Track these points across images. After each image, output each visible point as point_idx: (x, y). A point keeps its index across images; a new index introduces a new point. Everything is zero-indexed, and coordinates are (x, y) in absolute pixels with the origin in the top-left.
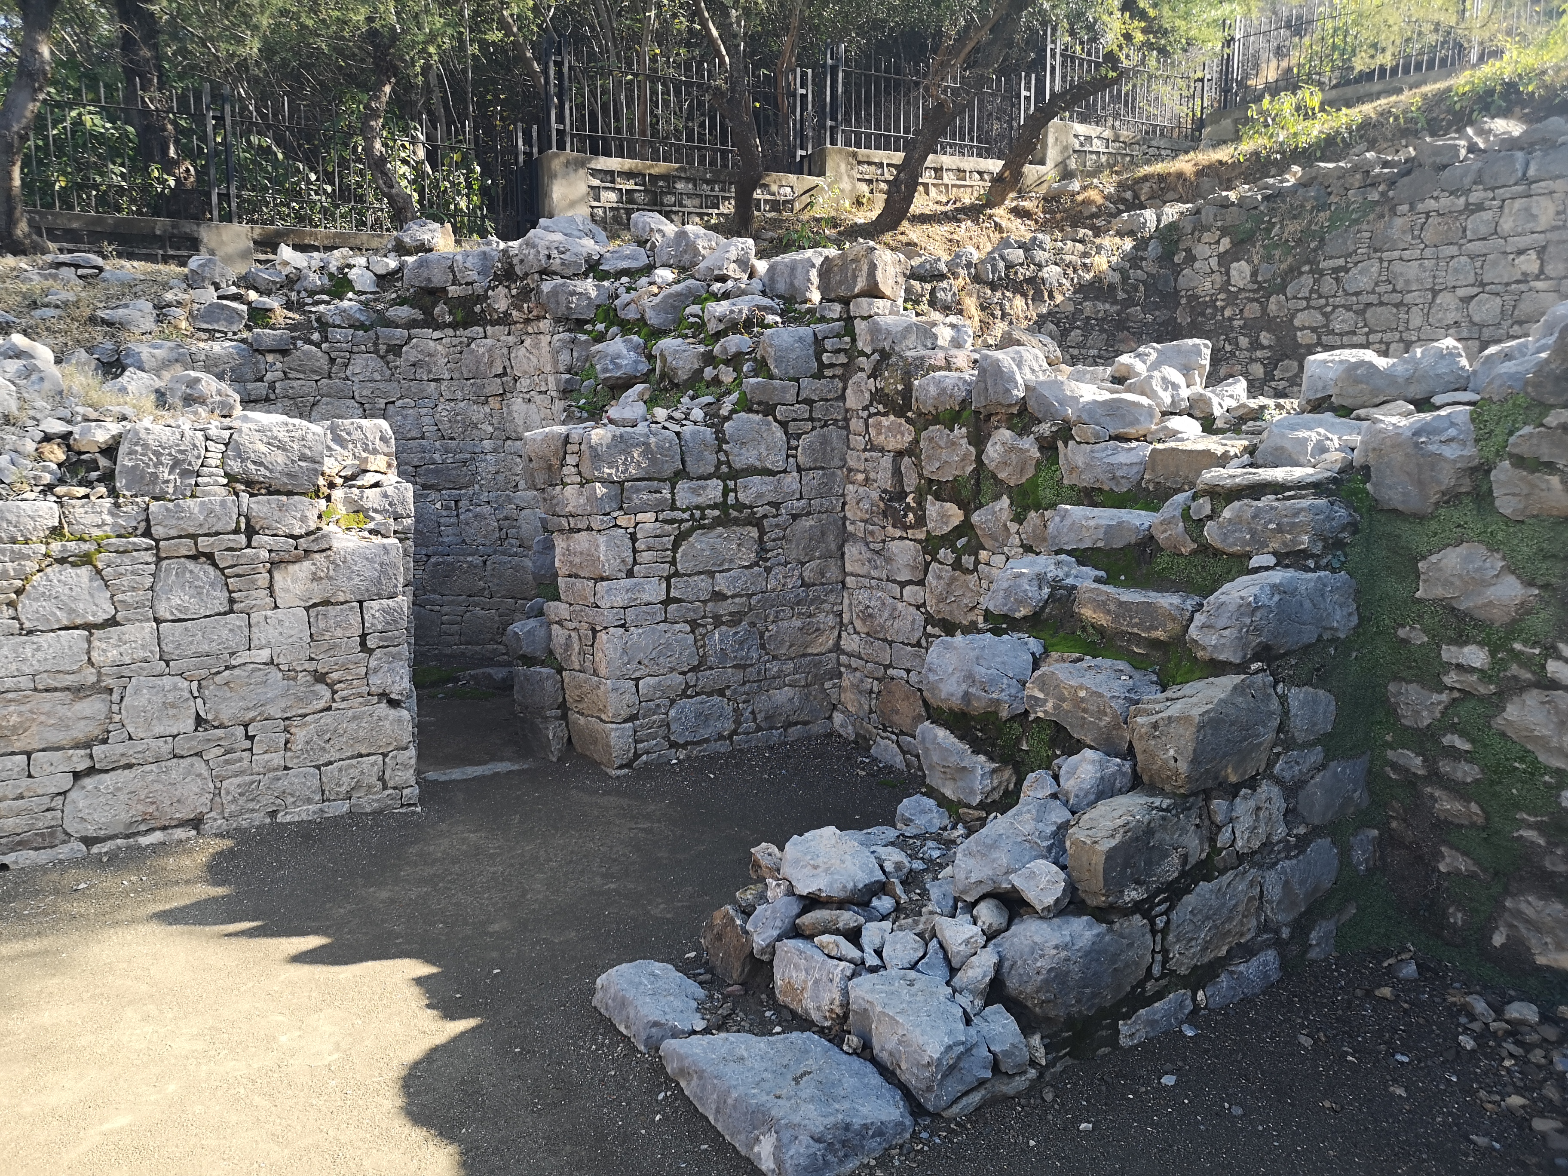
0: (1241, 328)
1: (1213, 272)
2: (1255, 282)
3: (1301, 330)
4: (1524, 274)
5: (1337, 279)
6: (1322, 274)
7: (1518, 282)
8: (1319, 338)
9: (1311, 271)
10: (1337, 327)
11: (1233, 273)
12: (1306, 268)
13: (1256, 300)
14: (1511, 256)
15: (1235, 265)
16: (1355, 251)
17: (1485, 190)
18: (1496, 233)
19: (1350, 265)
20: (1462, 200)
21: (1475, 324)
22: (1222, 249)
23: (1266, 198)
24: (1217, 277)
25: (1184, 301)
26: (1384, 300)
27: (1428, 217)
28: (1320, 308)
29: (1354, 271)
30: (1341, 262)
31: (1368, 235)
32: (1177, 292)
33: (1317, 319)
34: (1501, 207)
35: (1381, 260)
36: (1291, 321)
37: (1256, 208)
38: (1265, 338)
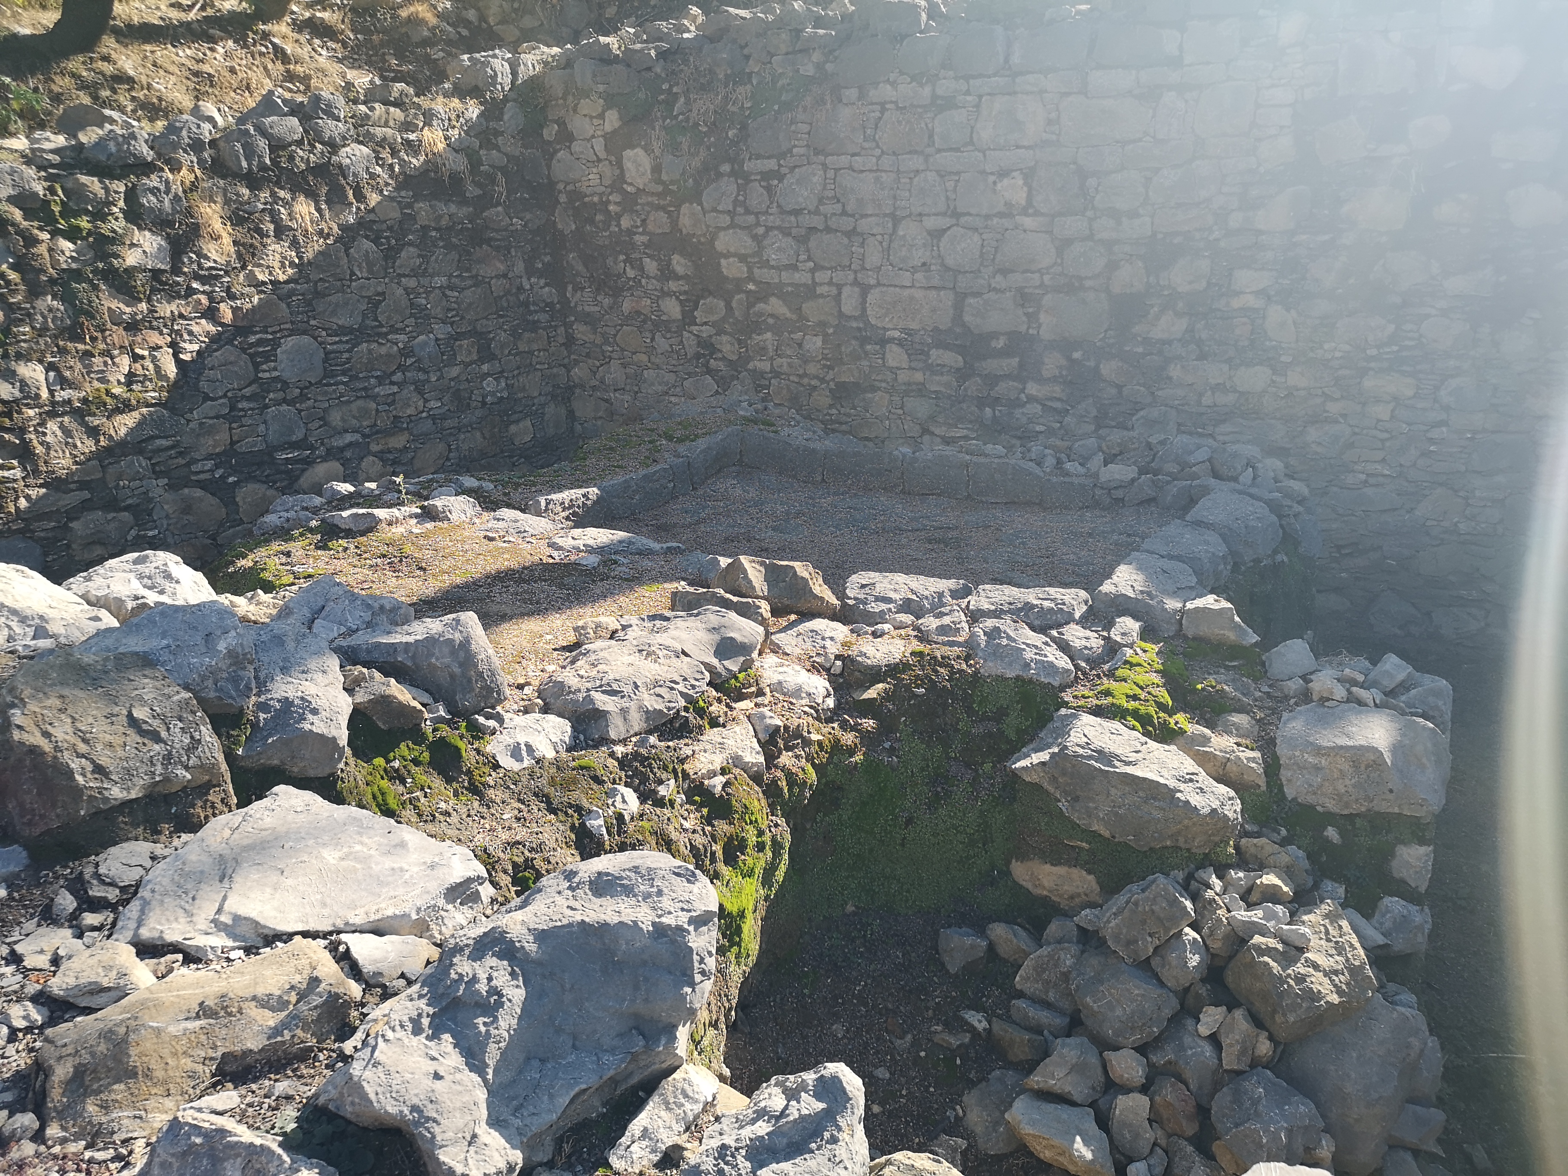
0: (647, 246)
1: (599, 160)
2: (659, 181)
3: (726, 256)
4: (1008, 204)
5: (768, 189)
6: (748, 181)
7: (1001, 215)
8: (750, 270)
9: (733, 173)
10: (773, 257)
11: (628, 165)
12: (726, 168)
13: (663, 208)
14: (992, 178)
15: (628, 153)
16: (790, 151)
17: (956, 78)
18: (971, 142)
19: (784, 170)
20: (927, 91)
21: (948, 269)
22: (608, 128)
23: (662, 55)
24: (605, 168)
25: (563, 198)
26: (833, 223)
27: (883, 110)
28: (747, 228)
29: (789, 180)
30: (772, 164)
31: (805, 128)
32: (552, 184)
33: (746, 244)
34: (978, 106)
35: (825, 167)
36: (712, 242)
37: (649, 69)
38: (679, 265)
